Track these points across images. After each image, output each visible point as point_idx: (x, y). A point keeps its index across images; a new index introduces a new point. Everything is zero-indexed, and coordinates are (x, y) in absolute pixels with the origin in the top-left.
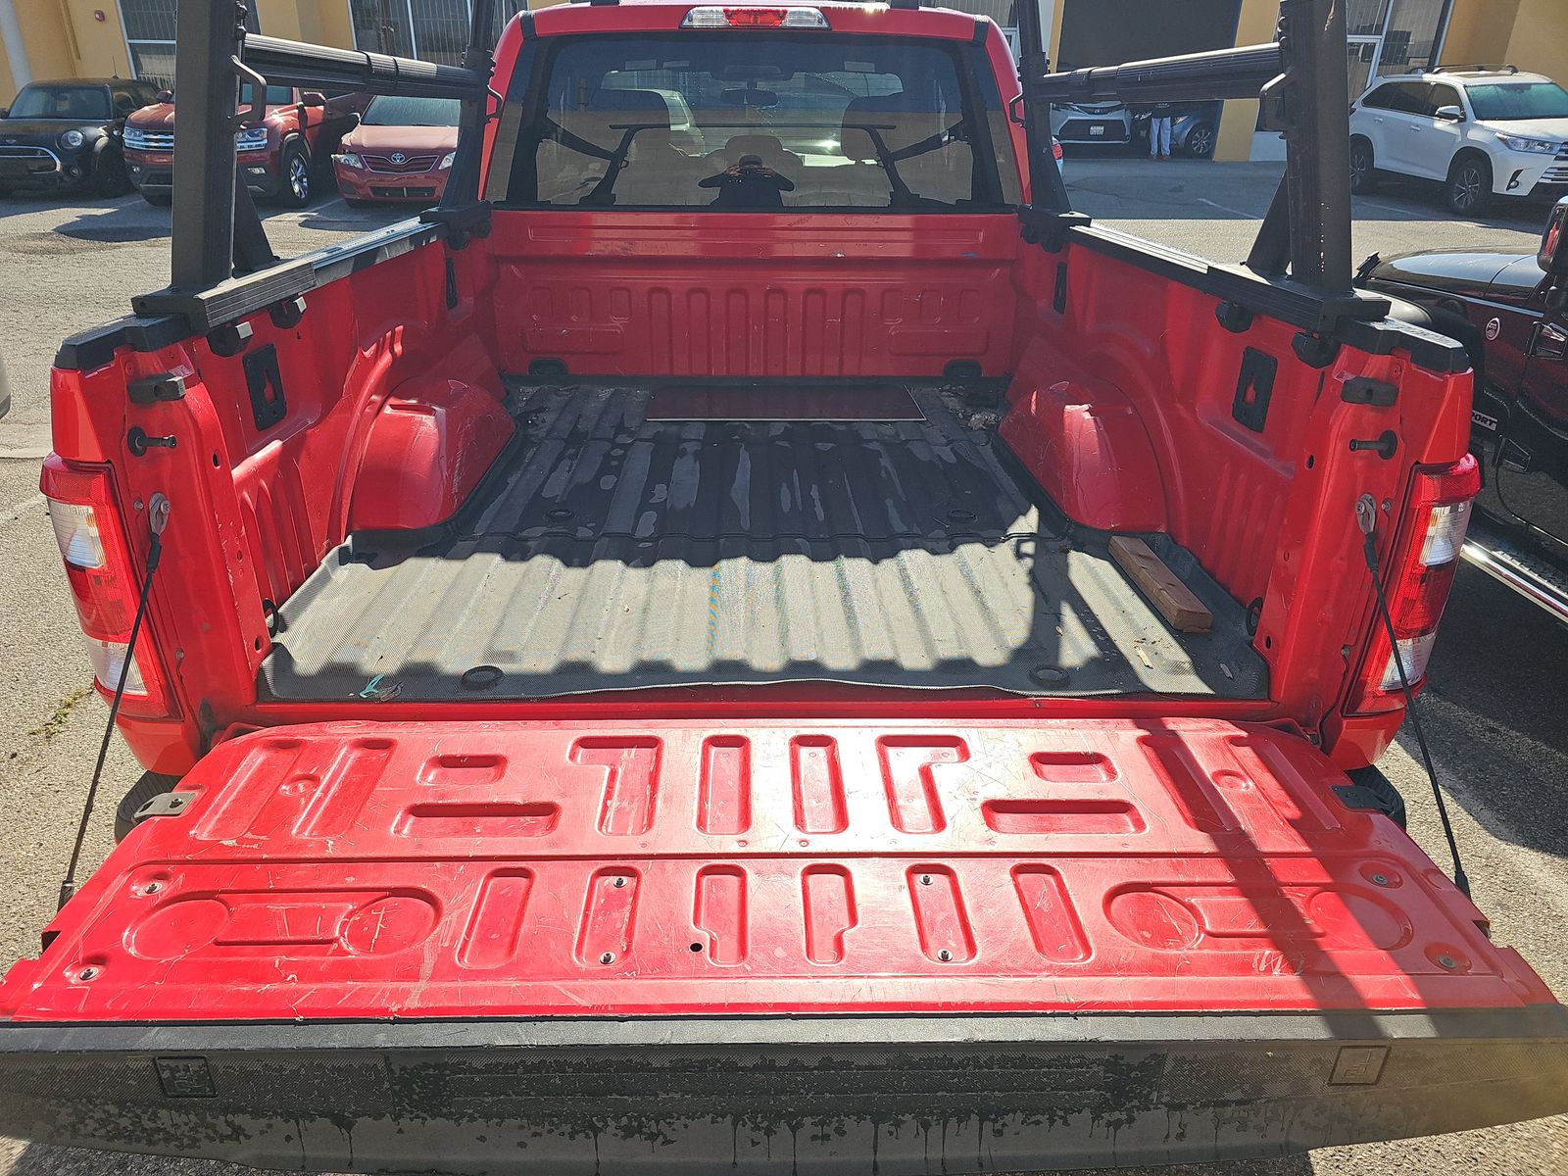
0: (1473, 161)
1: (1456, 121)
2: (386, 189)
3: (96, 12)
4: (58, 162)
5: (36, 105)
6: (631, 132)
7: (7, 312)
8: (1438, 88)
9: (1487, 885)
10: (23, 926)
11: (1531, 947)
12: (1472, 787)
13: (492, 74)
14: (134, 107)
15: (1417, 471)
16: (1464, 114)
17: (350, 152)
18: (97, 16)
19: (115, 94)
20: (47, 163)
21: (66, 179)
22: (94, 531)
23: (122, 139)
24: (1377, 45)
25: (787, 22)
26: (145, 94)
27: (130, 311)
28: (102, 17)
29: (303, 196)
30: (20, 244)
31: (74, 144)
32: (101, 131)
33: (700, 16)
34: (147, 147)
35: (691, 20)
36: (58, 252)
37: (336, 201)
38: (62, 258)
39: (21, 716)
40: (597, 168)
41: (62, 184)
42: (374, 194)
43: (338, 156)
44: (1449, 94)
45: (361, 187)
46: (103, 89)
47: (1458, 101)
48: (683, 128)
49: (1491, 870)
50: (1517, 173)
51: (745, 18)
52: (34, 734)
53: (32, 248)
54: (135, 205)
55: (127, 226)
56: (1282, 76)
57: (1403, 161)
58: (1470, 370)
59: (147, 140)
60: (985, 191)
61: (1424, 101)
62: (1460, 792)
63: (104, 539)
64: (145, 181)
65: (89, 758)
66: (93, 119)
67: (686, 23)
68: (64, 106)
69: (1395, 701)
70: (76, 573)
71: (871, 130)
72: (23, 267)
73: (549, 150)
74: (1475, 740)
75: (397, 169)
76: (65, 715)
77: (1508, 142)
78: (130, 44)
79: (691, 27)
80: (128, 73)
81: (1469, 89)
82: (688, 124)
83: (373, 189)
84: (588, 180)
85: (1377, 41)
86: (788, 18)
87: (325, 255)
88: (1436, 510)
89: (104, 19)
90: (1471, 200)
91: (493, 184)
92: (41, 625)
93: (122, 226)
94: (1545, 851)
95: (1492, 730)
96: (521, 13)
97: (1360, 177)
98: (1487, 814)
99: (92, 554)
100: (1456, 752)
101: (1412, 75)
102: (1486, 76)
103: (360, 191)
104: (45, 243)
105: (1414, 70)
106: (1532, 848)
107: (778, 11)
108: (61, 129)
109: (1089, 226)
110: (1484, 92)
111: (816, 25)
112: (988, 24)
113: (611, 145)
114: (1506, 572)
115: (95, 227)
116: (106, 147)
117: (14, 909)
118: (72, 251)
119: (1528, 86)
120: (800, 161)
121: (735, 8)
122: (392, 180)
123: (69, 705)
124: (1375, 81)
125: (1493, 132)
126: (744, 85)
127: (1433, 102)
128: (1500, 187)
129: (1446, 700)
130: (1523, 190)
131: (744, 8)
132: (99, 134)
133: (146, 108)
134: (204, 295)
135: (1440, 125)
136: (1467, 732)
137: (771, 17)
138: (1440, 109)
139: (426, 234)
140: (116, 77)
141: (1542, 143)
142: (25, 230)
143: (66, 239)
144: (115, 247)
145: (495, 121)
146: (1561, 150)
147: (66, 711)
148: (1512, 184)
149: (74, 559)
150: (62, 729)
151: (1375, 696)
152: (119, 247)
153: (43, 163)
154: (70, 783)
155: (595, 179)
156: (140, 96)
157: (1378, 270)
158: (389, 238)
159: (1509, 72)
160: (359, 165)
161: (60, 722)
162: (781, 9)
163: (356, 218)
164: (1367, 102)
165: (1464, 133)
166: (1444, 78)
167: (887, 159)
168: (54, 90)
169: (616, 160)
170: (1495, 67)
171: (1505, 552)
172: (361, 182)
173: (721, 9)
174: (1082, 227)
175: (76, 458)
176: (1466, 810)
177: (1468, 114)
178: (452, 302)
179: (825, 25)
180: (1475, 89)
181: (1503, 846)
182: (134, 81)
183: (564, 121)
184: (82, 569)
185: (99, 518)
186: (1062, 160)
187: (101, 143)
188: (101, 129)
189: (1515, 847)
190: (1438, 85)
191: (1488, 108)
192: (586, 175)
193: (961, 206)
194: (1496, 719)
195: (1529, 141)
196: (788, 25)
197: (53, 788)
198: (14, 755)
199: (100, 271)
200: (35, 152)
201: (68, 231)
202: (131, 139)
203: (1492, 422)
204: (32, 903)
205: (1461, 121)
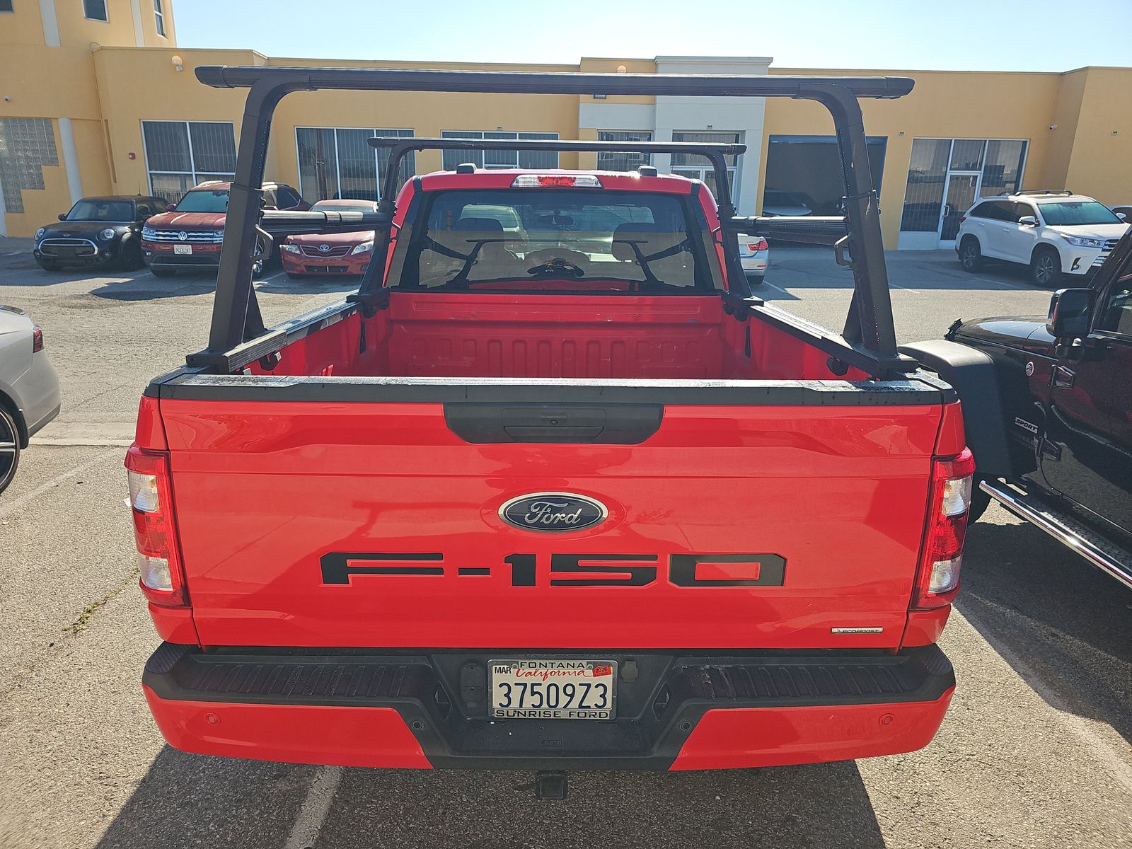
0: (1046, 252)
1: (1033, 226)
2: (316, 267)
3: (130, 154)
4: (96, 248)
5: (85, 211)
6: (480, 244)
7: (55, 347)
8: (1019, 205)
9: (1046, 739)
10: (55, 759)
11: (1075, 781)
12: (1038, 674)
13: (395, 215)
14: (150, 213)
15: (934, 460)
16: (1038, 221)
17: (292, 244)
18: (131, 156)
19: (139, 205)
20: (88, 249)
21: (100, 259)
22: (155, 490)
23: (141, 234)
24: (979, 177)
25: (576, 184)
26: (158, 205)
27: (184, 362)
28: (133, 156)
29: (259, 271)
30: (66, 302)
31: (108, 237)
32: (127, 229)
33: (523, 180)
34: (157, 239)
35: (517, 183)
36: (92, 307)
37: (281, 274)
38: (94, 311)
39: (57, 619)
40: (458, 264)
41: (98, 263)
42: (308, 270)
43: (284, 246)
44: (1028, 209)
45: (297, 265)
46: (131, 203)
47: (1033, 213)
48: (516, 229)
49: (1049, 730)
50: (1077, 260)
51: (550, 181)
52: (66, 630)
53: (74, 304)
54: (145, 277)
55: (139, 290)
56: (846, 237)
57: (999, 251)
58: (959, 401)
59: (158, 235)
60: (703, 283)
61: (1012, 213)
62: (1030, 676)
63: (160, 495)
64: (154, 260)
65: (102, 647)
66: (122, 220)
67: (515, 184)
68: (103, 213)
69: (943, 600)
70: (138, 514)
71: (633, 243)
72: (68, 317)
73: (427, 254)
74: (1042, 642)
75: (324, 254)
76: (87, 618)
77: (1069, 240)
78: (150, 174)
79: (518, 187)
80: (147, 193)
81: (1040, 206)
82: (518, 228)
83: (306, 267)
84: (452, 271)
85: (979, 174)
86: (577, 181)
87: (291, 325)
88: (952, 483)
89: (134, 158)
90: (1048, 277)
91: (392, 277)
92: (72, 557)
93: (135, 290)
94: (1087, 717)
95: (1053, 635)
96: (414, 178)
97: (973, 261)
98: (1047, 692)
99: (151, 504)
100: (1028, 650)
101: (1002, 196)
102: (1051, 197)
103: (298, 268)
104: (83, 301)
105: (1003, 193)
106: (1078, 715)
107: (571, 178)
108: (100, 228)
109: (763, 306)
110: (1050, 208)
111: (594, 185)
112: (699, 185)
113: (467, 251)
114: (1050, 526)
115: (117, 291)
116: (129, 239)
117: (49, 748)
118: (101, 307)
119: (1080, 204)
120: (588, 258)
121: (544, 176)
122: (320, 261)
123: (89, 612)
124: (978, 201)
125: (1059, 233)
126: (552, 212)
127: (1018, 212)
128: (1066, 269)
129: (1023, 614)
130: (1083, 271)
131: (550, 176)
132: (126, 231)
133: (158, 215)
134: (228, 354)
135: (1023, 228)
136: (1036, 636)
137: (567, 181)
138: (1022, 218)
139: (351, 309)
140: (140, 195)
141: (1092, 241)
142: (71, 293)
143: (97, 298)
144: (130, 304)
145: (394, 241)
146: (1105, 245)
147: (88, 615)
148: (1075, 267)
149: (139, 507)
150: (84, 627)
151: (927, 597)
152: (133, 304)
153: (85, 249)
154: (89, 664)
155: (456, 271)
156: (155, 207)
157: (961, 329)
158: (328, 313)
159: (1067, 195)
160: (298, 252)
161: (83, 623)
162: (572, 176)
163: (293, 285)
164: (973, 213)
165: (1040, 234)
166: (1024, 198)
167: (642, 261)
168: (98, 203)
169: (470, 260)
170: (1058, 191)
171: (1049, 513)
172: (298, 262)
173: (536, 176)
174: (758, 306)
175: (148, 448)
176: (1034, 689)
177: (1041, 222)
178: (363, 349)
179: (599, 185)
180: (1044, 206)
181: (1059, 713)
182: (151, 197)
183: (436, 236)
184: (143, 513)
185: (158, 482)
186: (767, 251)
187: (126, 237)
188: (127, 228)
189: (1066, 714)
190: (1019, 203)
191: (1053, 218)
192: (449, 269)
193: (687, 291)
194: (1057, 628)
195: (1083, 239)
196: (577, 185)
197: (77, 667)
198: (52, 645)
199: (119, 320)
200: (81, 242)
201: (99, 293)
202: (147, 235)
203: (1035, 428)
204: (61, 744)
205: (1036, 226)
